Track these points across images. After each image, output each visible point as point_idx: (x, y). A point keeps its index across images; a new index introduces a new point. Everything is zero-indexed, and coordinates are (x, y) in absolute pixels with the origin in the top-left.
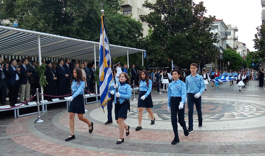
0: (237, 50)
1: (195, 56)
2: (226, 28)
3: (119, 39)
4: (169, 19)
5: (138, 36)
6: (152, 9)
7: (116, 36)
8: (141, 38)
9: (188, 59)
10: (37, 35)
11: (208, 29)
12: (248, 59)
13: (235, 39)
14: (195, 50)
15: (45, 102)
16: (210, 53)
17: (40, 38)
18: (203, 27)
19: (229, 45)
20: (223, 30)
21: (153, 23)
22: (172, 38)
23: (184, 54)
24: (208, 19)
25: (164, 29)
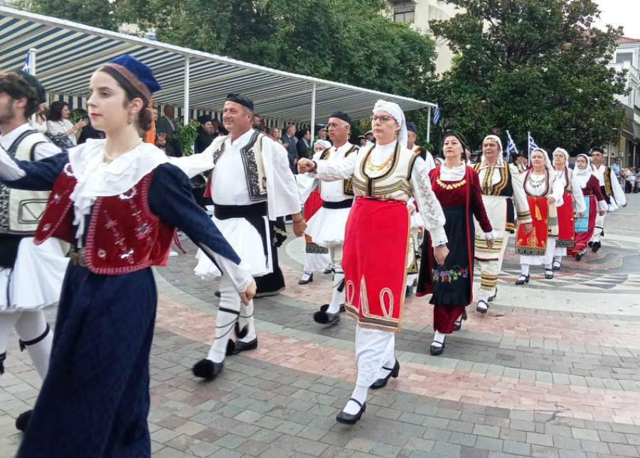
1: (565, 124)
3: (376, 75)
4: (503, 30)
5: (425, 72)
6: (462, 6)
7: (370, 68)
8: (430, 76)
9: (546, 133)
10: (183, 57)
11: (602, 59)
14: (564, 110)
16: (604, 122)
17: (190, 64)
18: (590, 55)
21: (461, 39)
22: (506, 78)
23: (535, 118)
24: (604, 34)
25: (487, 55)
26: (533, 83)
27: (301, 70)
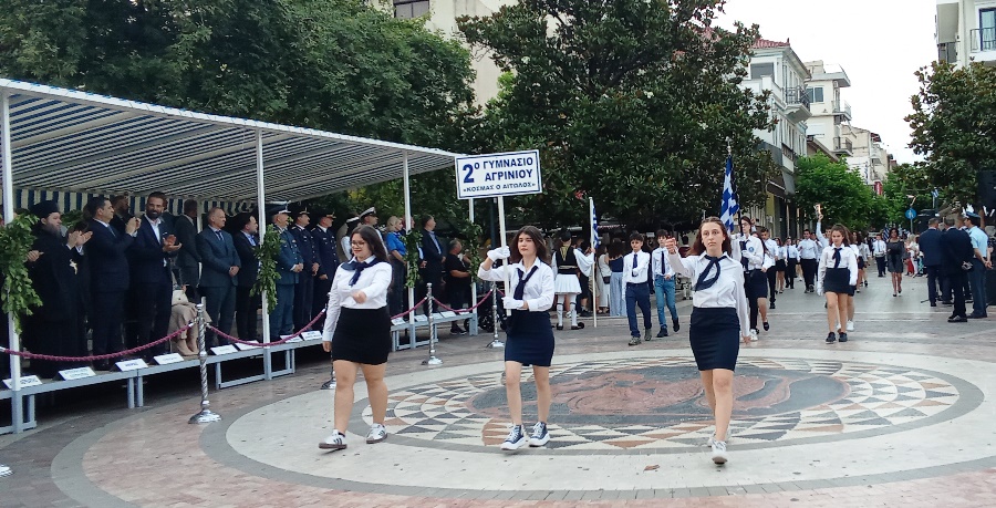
0: (849, 160)
1: (686, 179)
2: (804, 74)
3: (370, 111)
4: (579, 33)
5: (456, 103)
7: (359, 99)
8: (466, 110)
11: (733, 75)
12: (891, 195)
13: (840, 118)
14: (683, 157)
15: (27, 385)
16: (743, 170)
17: (11, 107)
18: (714, 70)
19: (819, 139)
20: (794, 82)
21: (514, 48)
22: (589, 109)
23: (640, 173)
24: (732, 37)
25: (557, 73)
26: (633, 116)
27: (231, 108)
